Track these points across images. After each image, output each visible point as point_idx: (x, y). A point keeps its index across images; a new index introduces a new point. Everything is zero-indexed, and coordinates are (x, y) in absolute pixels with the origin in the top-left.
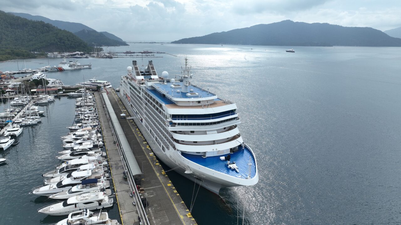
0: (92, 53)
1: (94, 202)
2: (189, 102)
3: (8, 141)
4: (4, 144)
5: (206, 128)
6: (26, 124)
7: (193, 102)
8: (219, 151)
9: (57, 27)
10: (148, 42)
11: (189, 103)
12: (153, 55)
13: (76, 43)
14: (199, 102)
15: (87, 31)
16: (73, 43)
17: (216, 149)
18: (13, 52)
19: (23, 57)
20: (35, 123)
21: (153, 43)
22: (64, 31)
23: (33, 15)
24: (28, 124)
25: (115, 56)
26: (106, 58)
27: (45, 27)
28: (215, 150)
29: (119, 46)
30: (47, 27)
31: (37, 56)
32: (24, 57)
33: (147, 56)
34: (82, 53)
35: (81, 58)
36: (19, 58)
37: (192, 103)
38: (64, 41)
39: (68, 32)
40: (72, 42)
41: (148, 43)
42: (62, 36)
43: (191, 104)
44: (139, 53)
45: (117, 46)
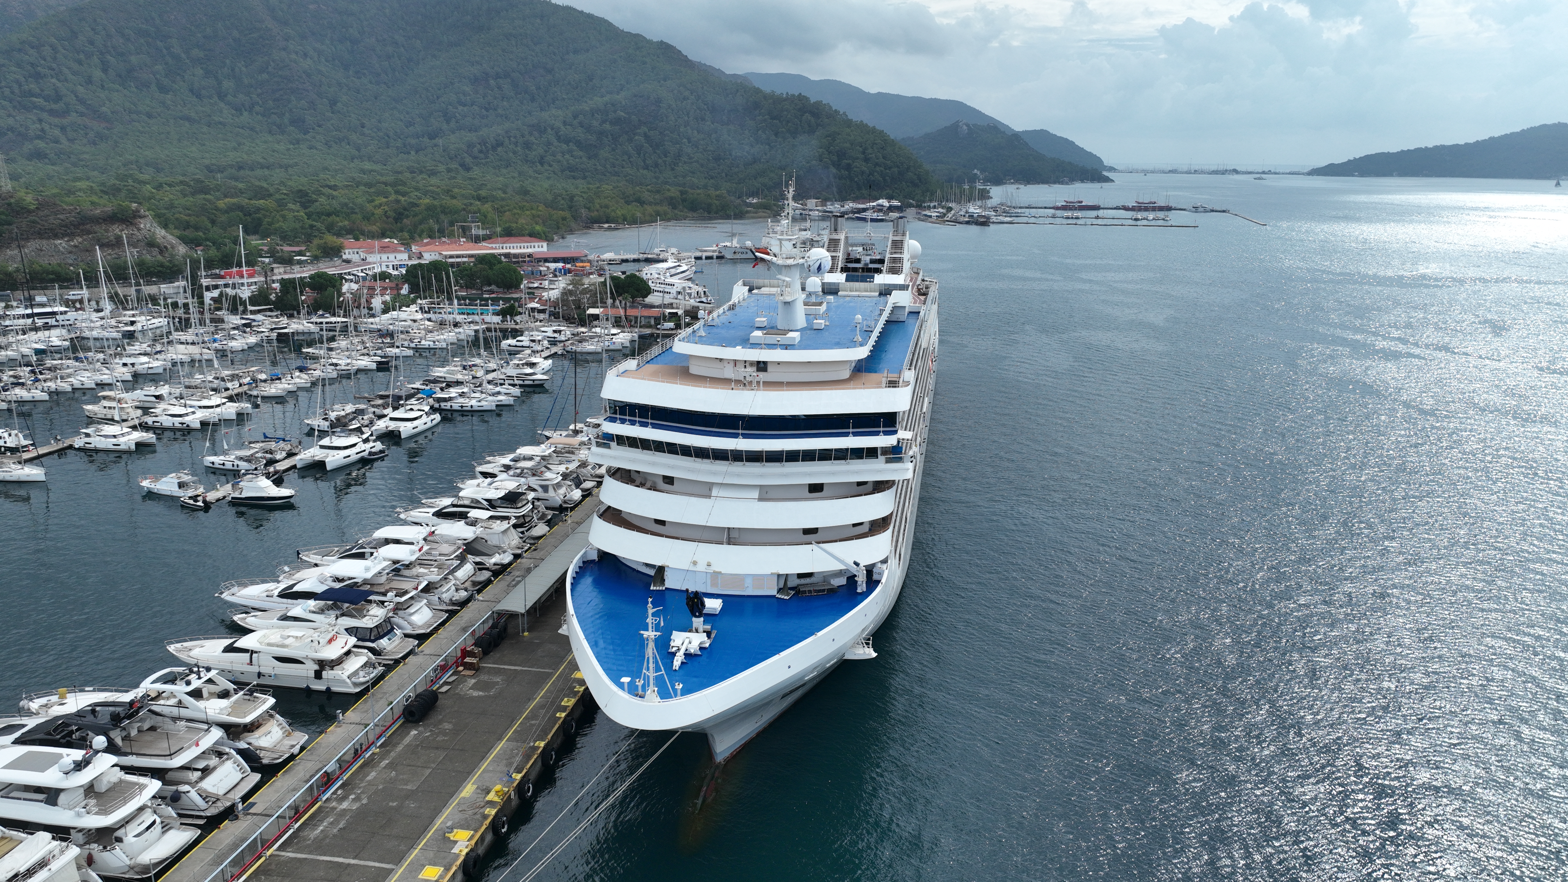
0: (932, 205)
1: (302, 663)
2: (721, 360)
3: (354, 445)
4: (335, 452)
5: (715, 474)
6: (462, 407)
7: (735, 362)
8: (715, 572)
9: (844, 113)
10: (1206, 168)
11: (719, 365)
12: (1163, 219)
13: (890, 168)
14: (762, 366)
15: (965, 127)
16: (878, 169)
17: (709, 565)
18: (684, 196)
19: (706, 214)
20: (489, 408)
21: (1224, 172)
22: (862, 127)
23: (813, 77)
24: (469, 408)
25: (1001, 219)
26: (968, 223)
27: (807, 116)
28: (701, 567)
29: (1067, 184)
30: (813, 114)
31: (747, 212)
32: (709, 213)
33: (1136, 220)
34: (896, 203)
35: (882, 220)
36: (695, 215)
37: (732, 364)
38: (850, 161)
39: (874, 130)
40: (877, 164)
41: (1202, 172)
42: (848, 145)
43: (729, 372)
44: (1117, 208)
45: (1062, 183)
